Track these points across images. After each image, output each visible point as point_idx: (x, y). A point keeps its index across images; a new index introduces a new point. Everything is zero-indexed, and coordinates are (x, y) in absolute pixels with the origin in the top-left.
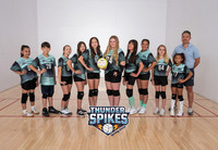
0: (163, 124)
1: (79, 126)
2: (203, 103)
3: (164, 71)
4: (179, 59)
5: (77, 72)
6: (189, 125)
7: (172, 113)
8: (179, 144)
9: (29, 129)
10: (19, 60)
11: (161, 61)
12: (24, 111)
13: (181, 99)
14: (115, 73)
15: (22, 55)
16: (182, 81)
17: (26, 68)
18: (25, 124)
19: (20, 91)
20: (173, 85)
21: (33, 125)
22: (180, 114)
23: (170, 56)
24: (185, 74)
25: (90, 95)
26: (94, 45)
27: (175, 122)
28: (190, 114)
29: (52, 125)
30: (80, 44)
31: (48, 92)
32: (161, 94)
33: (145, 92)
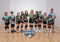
2: (57, 29)
3: (46, 20)
4: (50, 17)
7: (48, 32)
11: (45, 17)
12: (6, 31)
13: (51, 28)
15: (5, 15)
16: (51, 23)
19: (5, 26)
20: (48, 24)
21: (8, 35)
22: (50, 32)
24: (52, 21)
27: (49, 34)
28: (53, 32)
31: (13, 26)
32: (45, 27)
33: (40, 26)
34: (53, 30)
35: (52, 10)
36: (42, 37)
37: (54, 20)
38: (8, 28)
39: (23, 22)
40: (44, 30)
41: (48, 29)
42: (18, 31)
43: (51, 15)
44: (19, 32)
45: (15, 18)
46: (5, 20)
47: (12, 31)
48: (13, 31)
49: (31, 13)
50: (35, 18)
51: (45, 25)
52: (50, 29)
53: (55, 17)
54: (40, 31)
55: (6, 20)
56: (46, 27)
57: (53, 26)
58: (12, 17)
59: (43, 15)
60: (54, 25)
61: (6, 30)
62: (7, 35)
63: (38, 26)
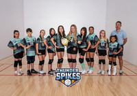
3: (105, 47)
6: (120, 81)
7: (109, 73)
9: (19, 83)
10: (13, 40)
11: (103, 40)
12: (16, 72)
16: (116, 53)
20: (109, 56)
21: (21, 81)
22: (114, 74)
24: (118, 49)
26: (61, 31)
27: (111, 79)
28: (121, 74)
29: (34, 81)
30: (51, 29)
31: (31, 60)
32: (102, 62)
33: (92, 60)
34: (121, 69)
36: (95, 86)
37: (122, 46)
38: (21, 65)
39: (53, 52)
41: (110, 66)
42: (42, 72)
43: (116, 36)
44: (44, 74)
46: (13, 47)
48: (31, 72)
49: (71, 32)
51: (102, 57)
52: (115, 67)
53: (125, 41)
54: (90, 72)
55: (15, 48)
56: (104, 63)
57: (120, 59)
58: (30, 40)
60: (123, 58)
63: (87, 60)
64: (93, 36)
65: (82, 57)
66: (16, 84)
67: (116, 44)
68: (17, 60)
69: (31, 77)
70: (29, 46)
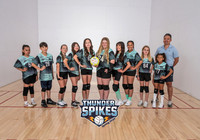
0: (146, 115)
1: (74, 116)
2: (181, 96)
3: (148, 69)
5: (72, 69)
7: (154, 105)
8: (159, 133)
9: (30, 118)
10: (21, 58)
12: (26, 103)
13: (162, 93)
14: (106, 71)
15: (24, 54)
16: (164, 78)
17: (27, 65)
18: (26, 114)
19: (22, 85)
21: (32, 114)
22: (161, 106)
23: (153, 55)
24: (166, 72)
25: (84, 89)
26: (88, 45)
27: (157, 113)
28: (170, 106)
29: (50, 114)
34: (170, 100)
35: (168, 38)
38: (32, 92)
40: (142, 99)
43: (164, 55)
44: (65, 106)
45: (51, 63)
46: (22, 67)
47: (43, 101)
48: (47, 103)
50: (113, 61)
51: (145, 83)
52: (162, 97)
53: (176, 61)
54: (128, 103)
55: (25, 69)
56: (147, 91)
57: (169, 86)
59: (140, 54)
60: (173, 84)
61: (26, 100)
62: (29, 114)
64: (133, 54)
65: (116, 82)
66: (26, 119)
67: (164, 64)
68: (27, 86)
69: (47, 110)
70: (44, 67)
